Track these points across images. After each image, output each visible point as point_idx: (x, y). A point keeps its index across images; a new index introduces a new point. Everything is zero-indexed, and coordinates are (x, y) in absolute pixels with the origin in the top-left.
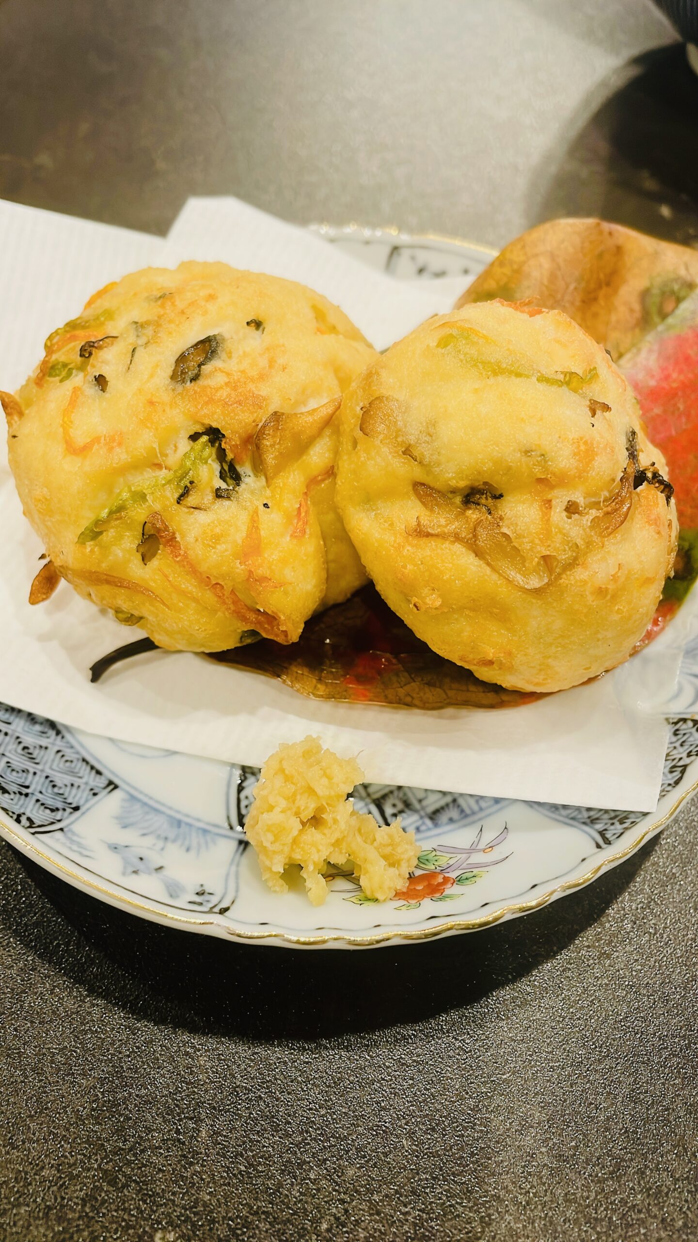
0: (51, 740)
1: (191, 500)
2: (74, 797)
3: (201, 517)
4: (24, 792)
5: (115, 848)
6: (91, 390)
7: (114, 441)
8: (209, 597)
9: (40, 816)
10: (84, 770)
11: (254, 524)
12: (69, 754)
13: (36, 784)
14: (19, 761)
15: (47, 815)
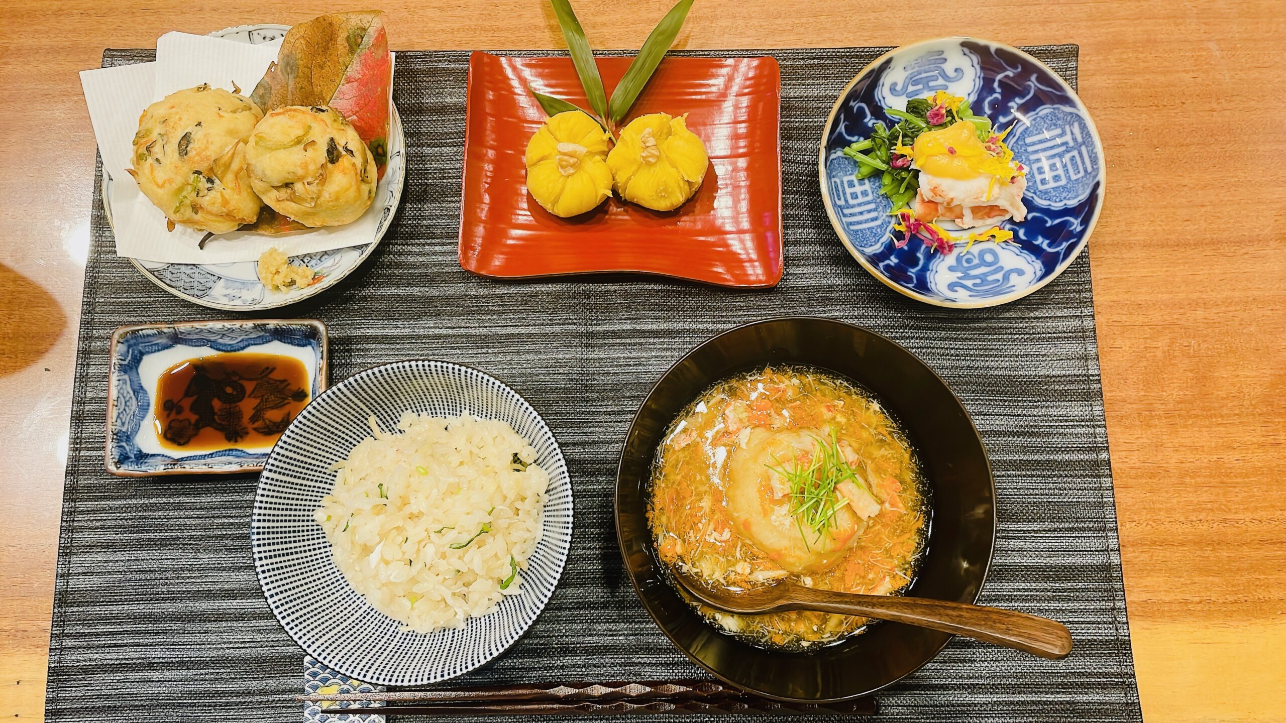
0: (195, 270)
1: (201, 194)
2: (208, 285)
3: (207, 198)
4: (192, 288)
5: (225, 296)
6: (156, 164)
7: (170, 181)
8: (221, 219)
9: (200, 293)
10: (209, 276)
11: (222, 195)
12: (203, 273)
13: (196, 284)
14: (188, 280)
15: (202, 293)
